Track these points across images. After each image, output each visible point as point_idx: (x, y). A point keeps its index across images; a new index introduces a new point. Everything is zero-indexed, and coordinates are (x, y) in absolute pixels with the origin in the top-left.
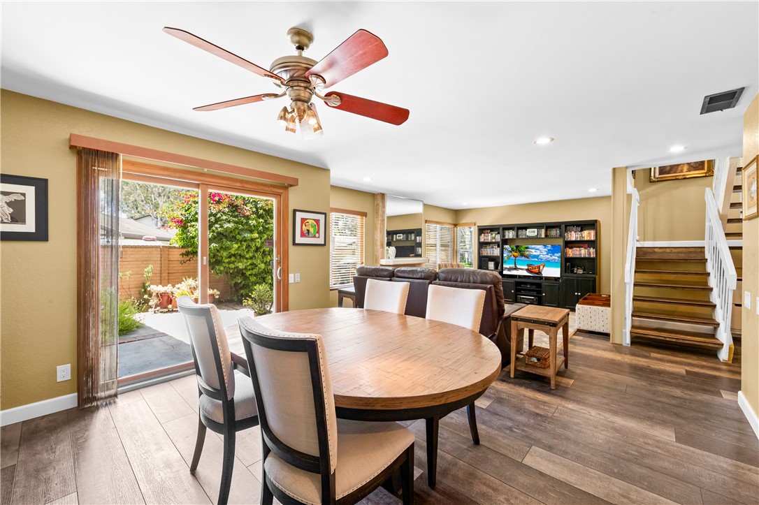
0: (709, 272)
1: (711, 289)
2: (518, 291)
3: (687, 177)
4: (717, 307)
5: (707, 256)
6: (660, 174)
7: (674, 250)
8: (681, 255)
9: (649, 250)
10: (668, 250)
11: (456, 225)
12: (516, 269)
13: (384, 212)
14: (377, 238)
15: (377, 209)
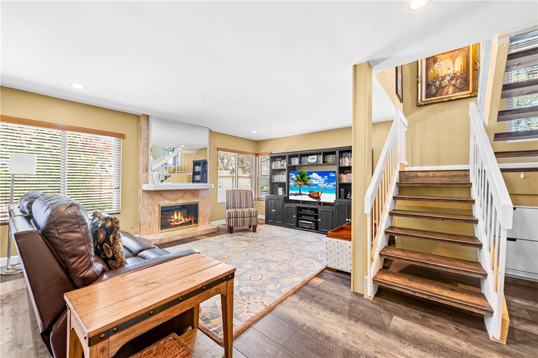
0: (473, 198)
1: (476, 222)
2: (299, 216)
3: (452, 99)
4: (483, 246)
5: (472, 179)
6: (426, 98)
7: (437, 174)
8: (444, 179)
9: (412, 174)
10: (431, 174)
11: (257, 155)
12: (300, 194)
13: (148, 135)
14: (140, 162)
15: (141, 132)
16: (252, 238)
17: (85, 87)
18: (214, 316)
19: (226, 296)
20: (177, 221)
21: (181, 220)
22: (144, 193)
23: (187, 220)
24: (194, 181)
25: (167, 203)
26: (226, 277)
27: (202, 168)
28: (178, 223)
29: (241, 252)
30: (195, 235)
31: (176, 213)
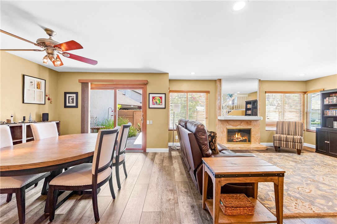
11: (305, 93)
13: (221, 90)
14: (216, 104)
15: (217, 88)
16: (300, 161)
17: (196, 73)
18: (267, 199)
19: (278, 186)
20: (238, 138)
21: (240, 138)
22: (219, 121)
23: (243, 138)
24: (246, 115)
25: (231, 127)
26: (277, 174)
27: (253, 105)
28: (238, 140)
29: (288, 168)
30: (249, 149)
31: (237, 134)
